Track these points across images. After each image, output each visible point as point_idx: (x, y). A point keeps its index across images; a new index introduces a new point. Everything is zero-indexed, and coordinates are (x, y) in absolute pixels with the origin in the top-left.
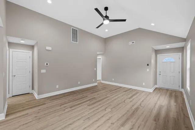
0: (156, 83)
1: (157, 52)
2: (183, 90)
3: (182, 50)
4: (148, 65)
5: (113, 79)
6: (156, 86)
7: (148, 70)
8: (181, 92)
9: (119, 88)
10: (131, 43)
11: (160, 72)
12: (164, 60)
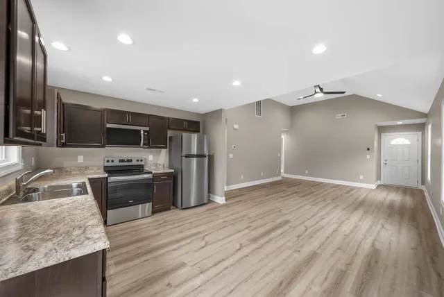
0: (379, 178)
1: (381, 130)
2: (423, 188)
3: (422, 127)
4: (368, 149)
5: (307, 172)
6: (379, 183)
7: (368, 157)
8: (421, 191)
9: (317, 185)
10: (339, 116)
11: (386, 160)
12: (393, 142)
